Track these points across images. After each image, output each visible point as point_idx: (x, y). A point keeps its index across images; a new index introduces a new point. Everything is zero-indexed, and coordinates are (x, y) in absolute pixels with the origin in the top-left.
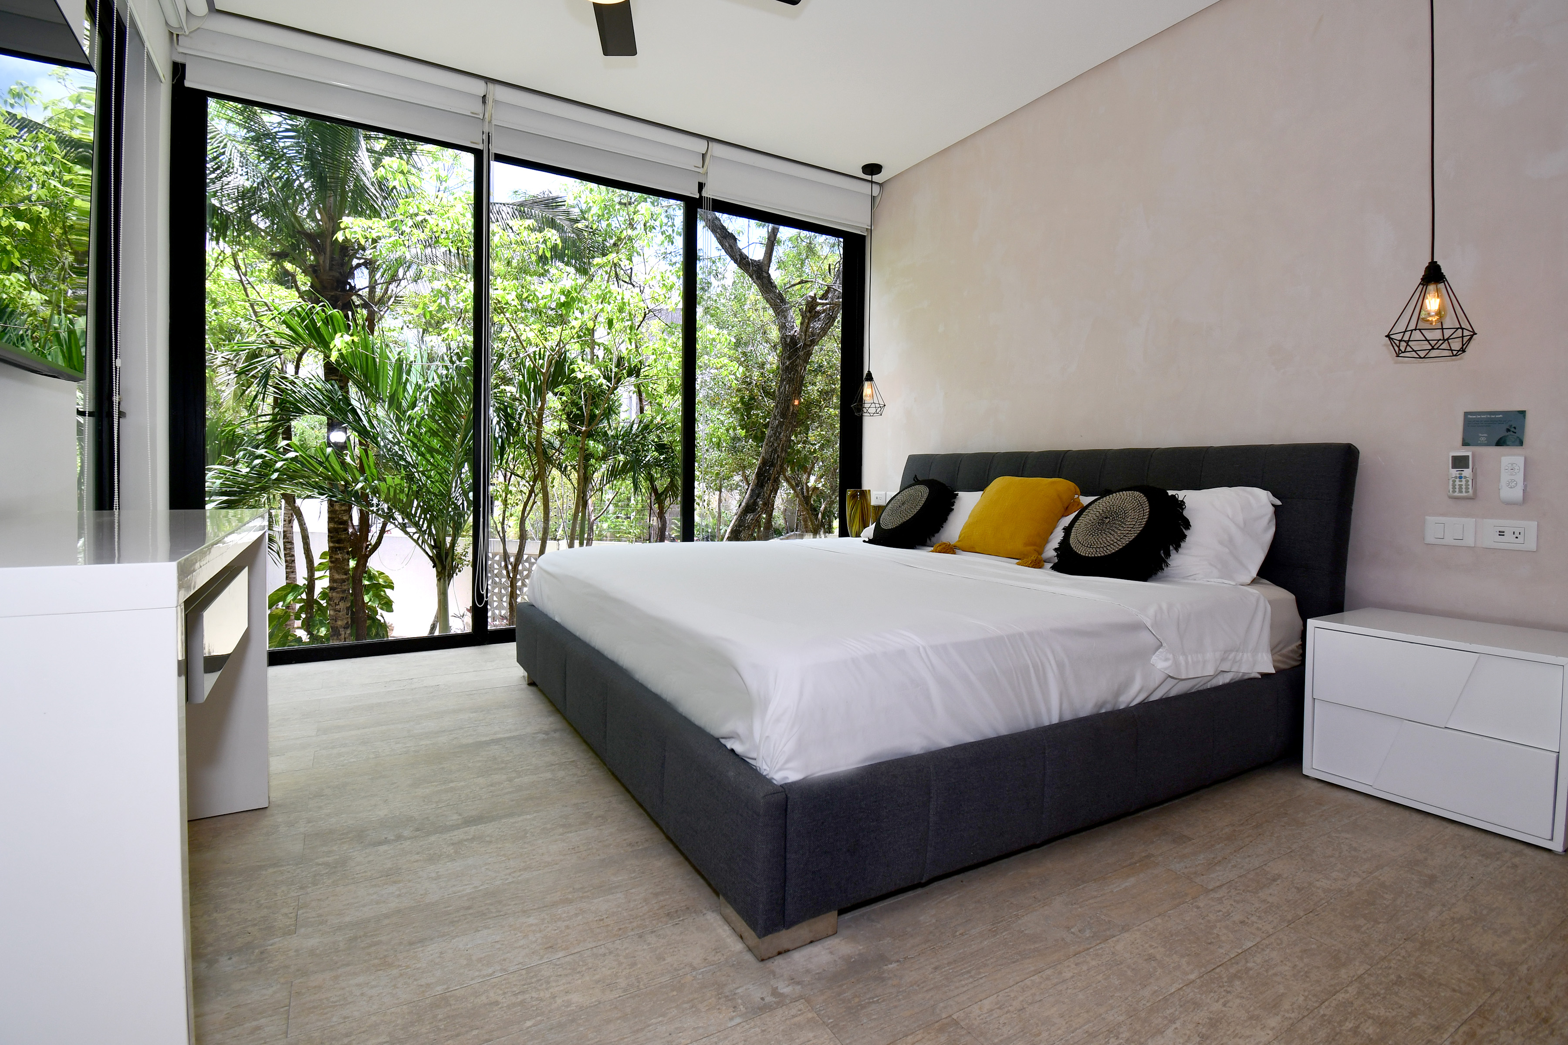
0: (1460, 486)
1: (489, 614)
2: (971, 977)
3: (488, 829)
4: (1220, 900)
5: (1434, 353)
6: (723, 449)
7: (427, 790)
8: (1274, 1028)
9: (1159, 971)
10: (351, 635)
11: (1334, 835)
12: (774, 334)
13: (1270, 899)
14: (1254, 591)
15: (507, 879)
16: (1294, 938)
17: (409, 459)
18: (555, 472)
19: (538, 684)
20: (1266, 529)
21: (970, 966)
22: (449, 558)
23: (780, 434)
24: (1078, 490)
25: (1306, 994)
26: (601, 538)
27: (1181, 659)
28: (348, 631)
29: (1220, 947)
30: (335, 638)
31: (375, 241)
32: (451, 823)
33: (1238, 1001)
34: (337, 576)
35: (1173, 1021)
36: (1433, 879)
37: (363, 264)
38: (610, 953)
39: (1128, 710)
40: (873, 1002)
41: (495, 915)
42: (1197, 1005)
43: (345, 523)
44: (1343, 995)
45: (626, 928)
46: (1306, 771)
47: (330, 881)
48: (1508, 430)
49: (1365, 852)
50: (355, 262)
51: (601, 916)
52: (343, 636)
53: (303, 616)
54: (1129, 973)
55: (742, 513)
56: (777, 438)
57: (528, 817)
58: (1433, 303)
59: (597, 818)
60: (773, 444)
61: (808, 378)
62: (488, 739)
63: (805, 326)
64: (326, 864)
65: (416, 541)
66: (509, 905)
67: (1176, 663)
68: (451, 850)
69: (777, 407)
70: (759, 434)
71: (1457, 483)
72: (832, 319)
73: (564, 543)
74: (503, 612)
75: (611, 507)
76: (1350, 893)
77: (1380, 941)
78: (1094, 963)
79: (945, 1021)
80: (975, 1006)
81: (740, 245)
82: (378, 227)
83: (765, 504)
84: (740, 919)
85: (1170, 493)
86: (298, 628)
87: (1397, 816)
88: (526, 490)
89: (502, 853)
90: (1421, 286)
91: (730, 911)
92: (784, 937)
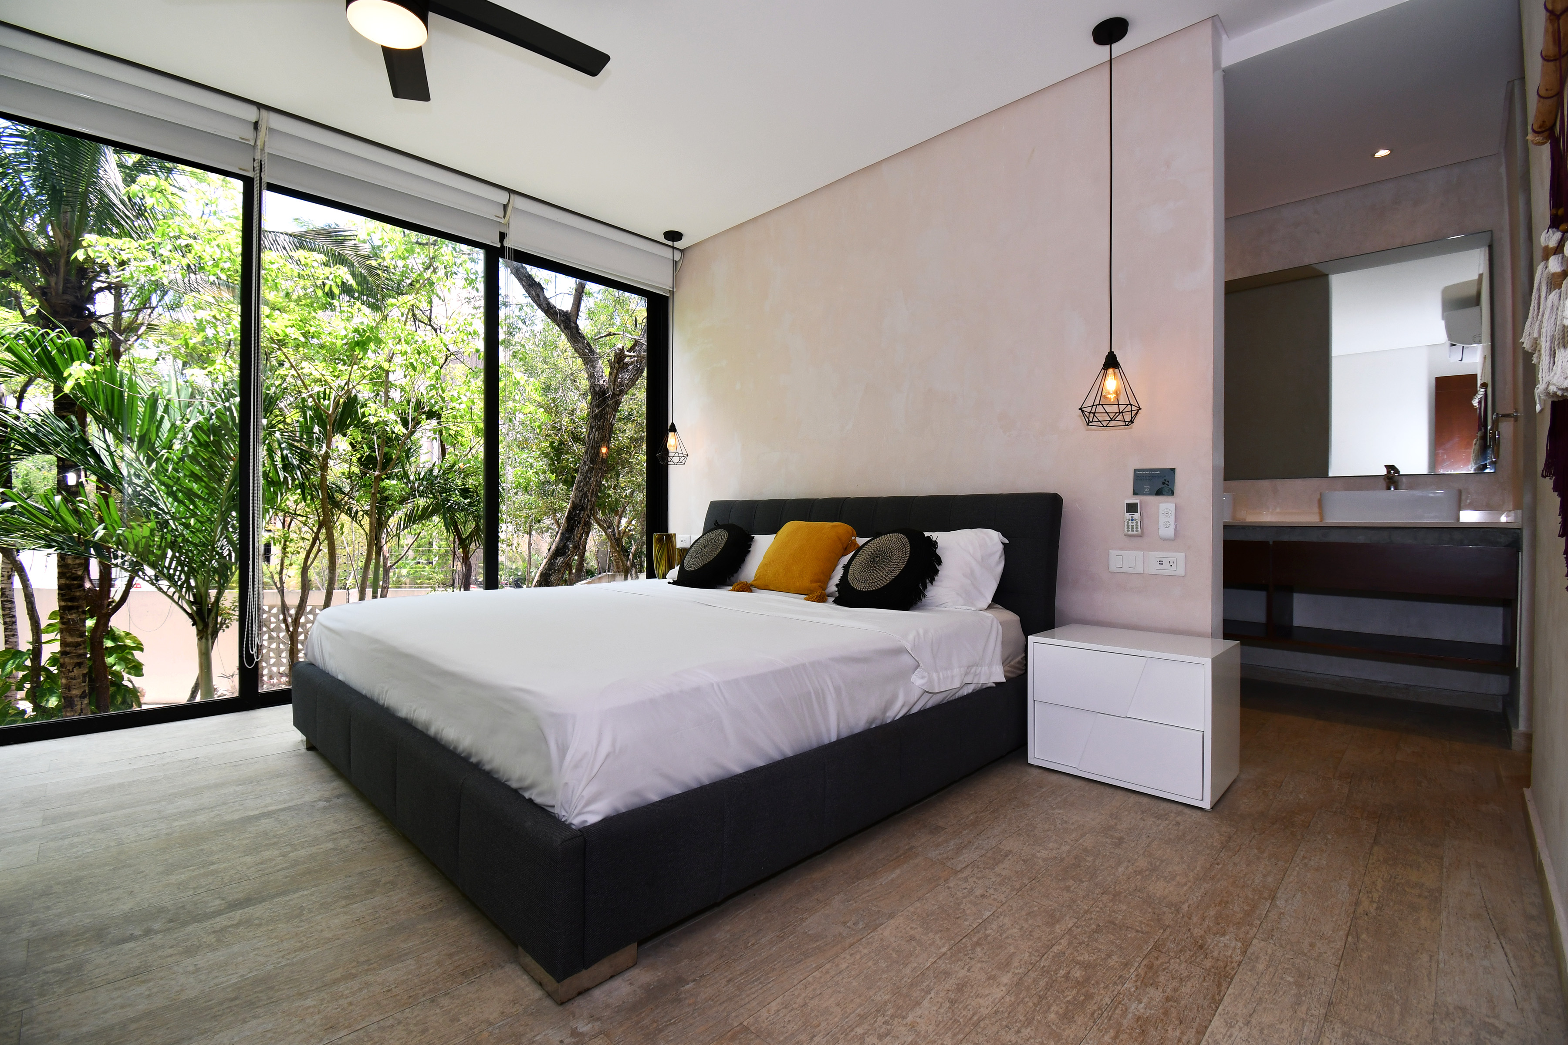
0: (1132, 526)
1: (265, 672)
2: (760, 983)
3: (257, 911)
4: (966, 879)
5: (1113, 423)
6: (533, 493)
7: (183, 876)
8: (1006, 984)
9: (918, 948)
10: (90, 703)
11: (1050, 812)
12: (584, 383)
13: (1003, 873)
14: (989, 614)
15: (280, 962)
16: (1022, 903)
17: (162, 506)
18: (344, 518)
19: (318, 747)
20: (998, 563)
21: (760, 973)
22: (213, 614)
23: (590, 479)
24: (855, 532)
25: (1030, 950)
26: (399, 585)
27: (935, 676)
28: (86, 701)
29: (966, 920)
30: (68, 709)
31: (122, 263)
32: (212, 909)
33: (979, 965)
34: (69, 639)
35: (928, 992)
36: (1121, 840)
37: (106, 288)
38: (399, 1023)
39: (894, 723)
40: (671, 1024)
41: (265, 1003)
42: (947, 974)
43: (81, 579)
44: (1057, 947)
45: (417, 994)
46: (1031, 761)
47: (62, 990)
48: (1164, 483)
49: (1073, 823)
50: (96, 285)
51: (389, 986)
52: (79, 707)
53: (28, 686)
54: (894, 955)
55: (551, 556)
56: (587, 483)
57: (305, 892)
58: (1111, 383)
59: (385, 884)
60: (583, 489)
61: (618, 425)
62: (257, 812)
63: (614, 376)
64: (57, 971)
65: (171, 598)
66: (284, 989)
67: (931, 681)
68: (212, 939)
69: (586, 453)
70: (569, 479)
71: (1130, 524)
72: (639, 371)
73: (355, 593)
74: (282, 669)
75: (411, 552)
76: (1062, 860)
77: (1084, 898)
78: (866, 951)
79: (737, 1029)
80: (763, 1010)
81: (547, 294)
82: (128, 247)
83: (575, 547)
84: (539, 966)
85: (926, 534)
86: (22, 699)
87: (1096, 791)
88: (309, 536)
89: (274, 935)
90: (1103, 371)
91: (529, 960)
92: (584, 977)
